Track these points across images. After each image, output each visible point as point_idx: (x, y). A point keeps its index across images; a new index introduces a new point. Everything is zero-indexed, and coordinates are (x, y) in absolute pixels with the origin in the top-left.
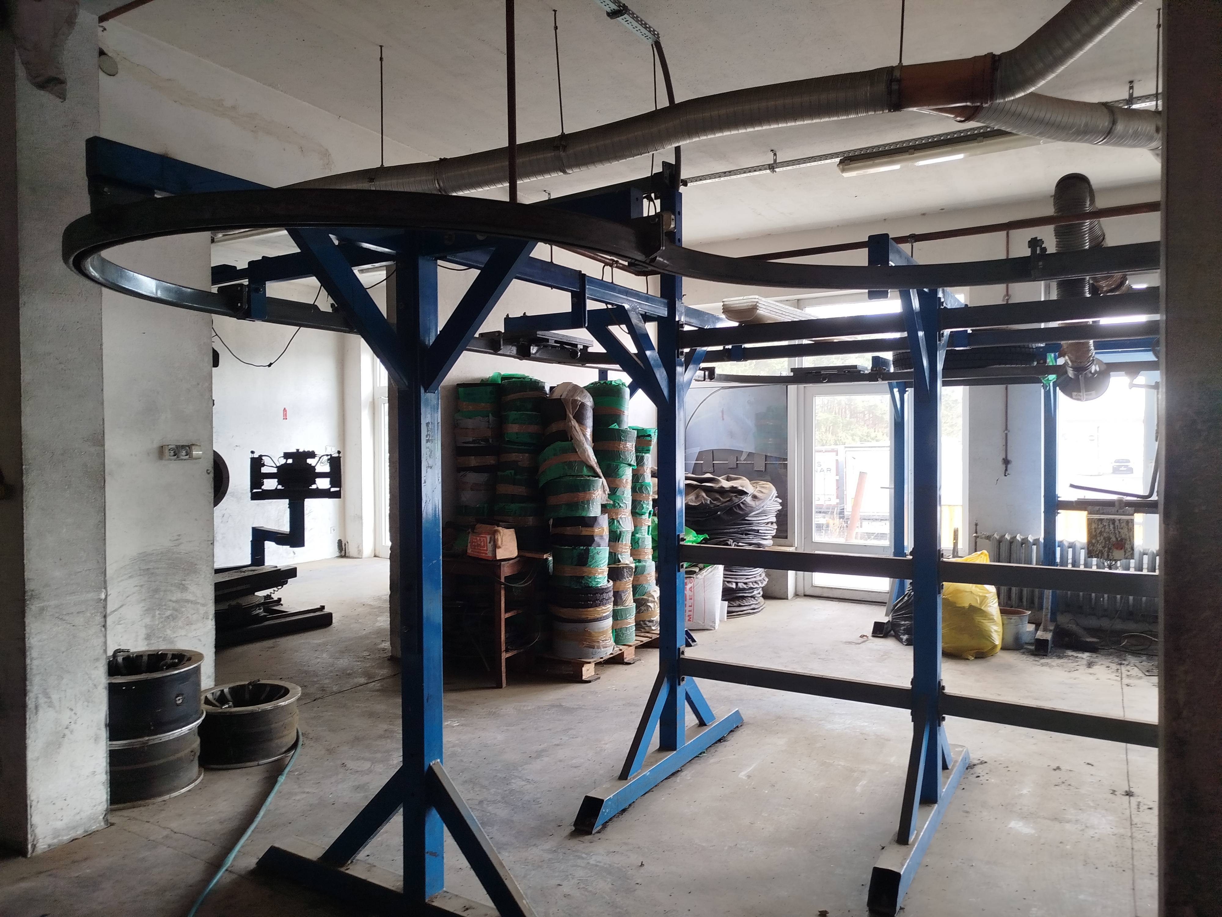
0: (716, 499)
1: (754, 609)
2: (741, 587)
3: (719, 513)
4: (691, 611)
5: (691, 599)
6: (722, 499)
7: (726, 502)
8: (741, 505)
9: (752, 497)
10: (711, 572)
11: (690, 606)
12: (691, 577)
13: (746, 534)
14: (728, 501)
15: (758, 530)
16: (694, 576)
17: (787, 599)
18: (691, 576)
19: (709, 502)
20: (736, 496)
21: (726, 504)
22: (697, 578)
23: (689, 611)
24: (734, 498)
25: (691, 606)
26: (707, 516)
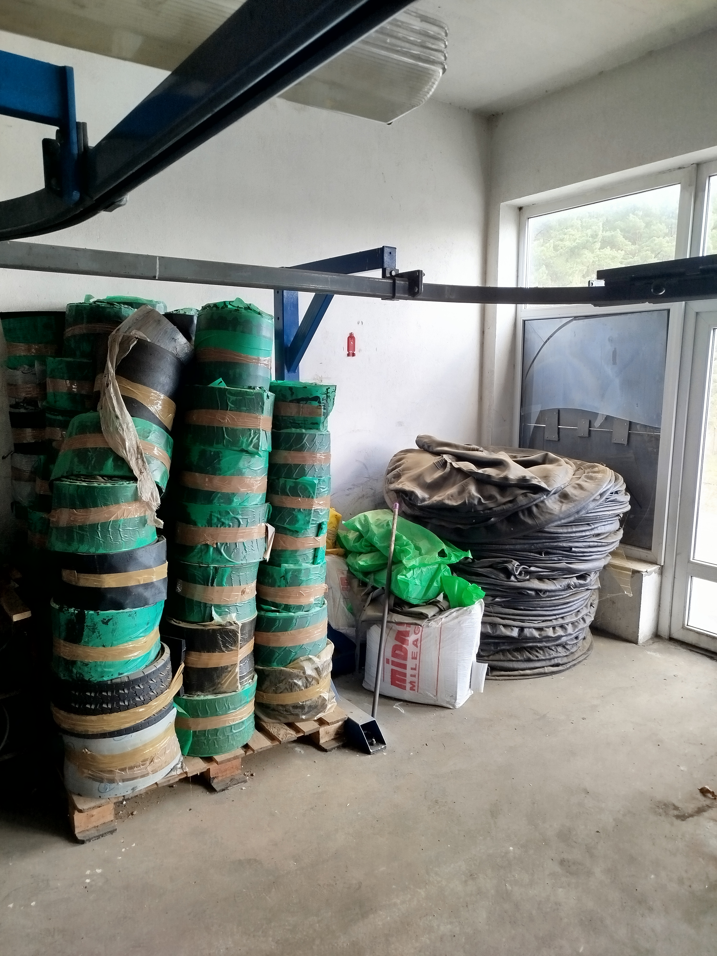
0: (490, 498)
1: (557, 665)
2: (528, 635)
3: (492, 519)
4: (414, 676)
5: (416, 658)
6: (498, 497)
7: (504, 504)
8: (534, 509)
9: (560, 496)
10: (457, 617)
11: (412, 669)
12: (416, 624)
13: (547, 553)
14: (510, 502)
15: (571, 548)
16: (424, 623)
17: (636, 643)
18: (418, 622)
19: (476, 502)
20: (525, 495)
21: (504, 507)
22: (428, 626)
23: (411, 676)
24: (521, 498)
25: (415, 669)
26: (475, 523)
